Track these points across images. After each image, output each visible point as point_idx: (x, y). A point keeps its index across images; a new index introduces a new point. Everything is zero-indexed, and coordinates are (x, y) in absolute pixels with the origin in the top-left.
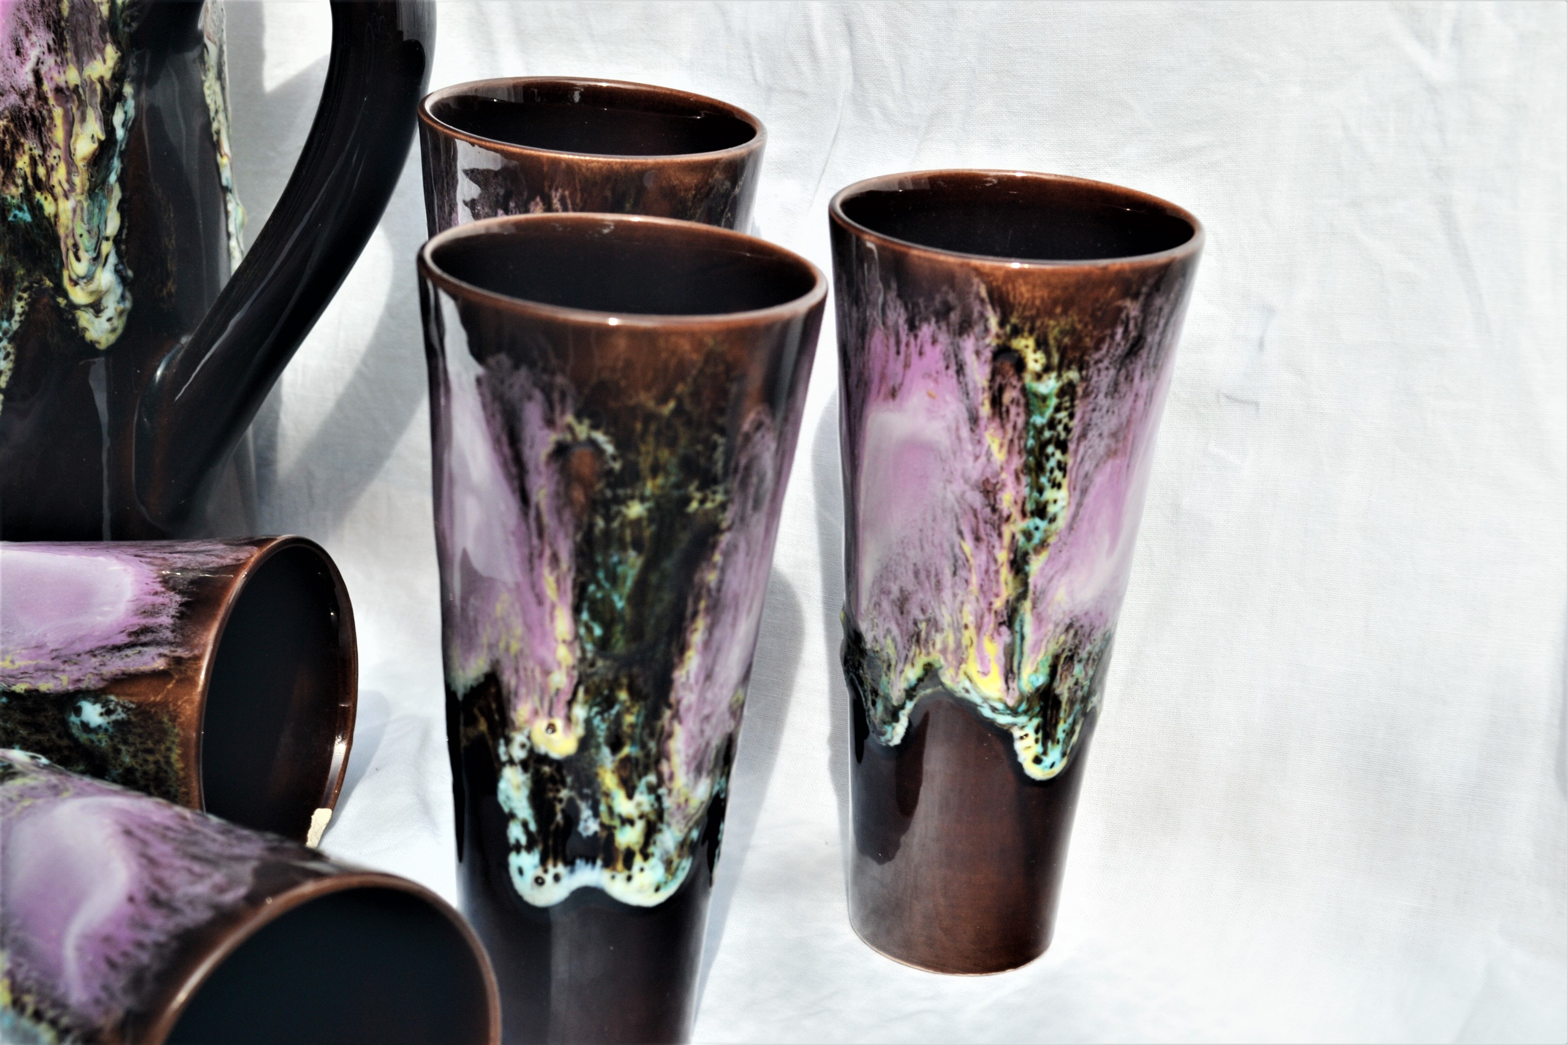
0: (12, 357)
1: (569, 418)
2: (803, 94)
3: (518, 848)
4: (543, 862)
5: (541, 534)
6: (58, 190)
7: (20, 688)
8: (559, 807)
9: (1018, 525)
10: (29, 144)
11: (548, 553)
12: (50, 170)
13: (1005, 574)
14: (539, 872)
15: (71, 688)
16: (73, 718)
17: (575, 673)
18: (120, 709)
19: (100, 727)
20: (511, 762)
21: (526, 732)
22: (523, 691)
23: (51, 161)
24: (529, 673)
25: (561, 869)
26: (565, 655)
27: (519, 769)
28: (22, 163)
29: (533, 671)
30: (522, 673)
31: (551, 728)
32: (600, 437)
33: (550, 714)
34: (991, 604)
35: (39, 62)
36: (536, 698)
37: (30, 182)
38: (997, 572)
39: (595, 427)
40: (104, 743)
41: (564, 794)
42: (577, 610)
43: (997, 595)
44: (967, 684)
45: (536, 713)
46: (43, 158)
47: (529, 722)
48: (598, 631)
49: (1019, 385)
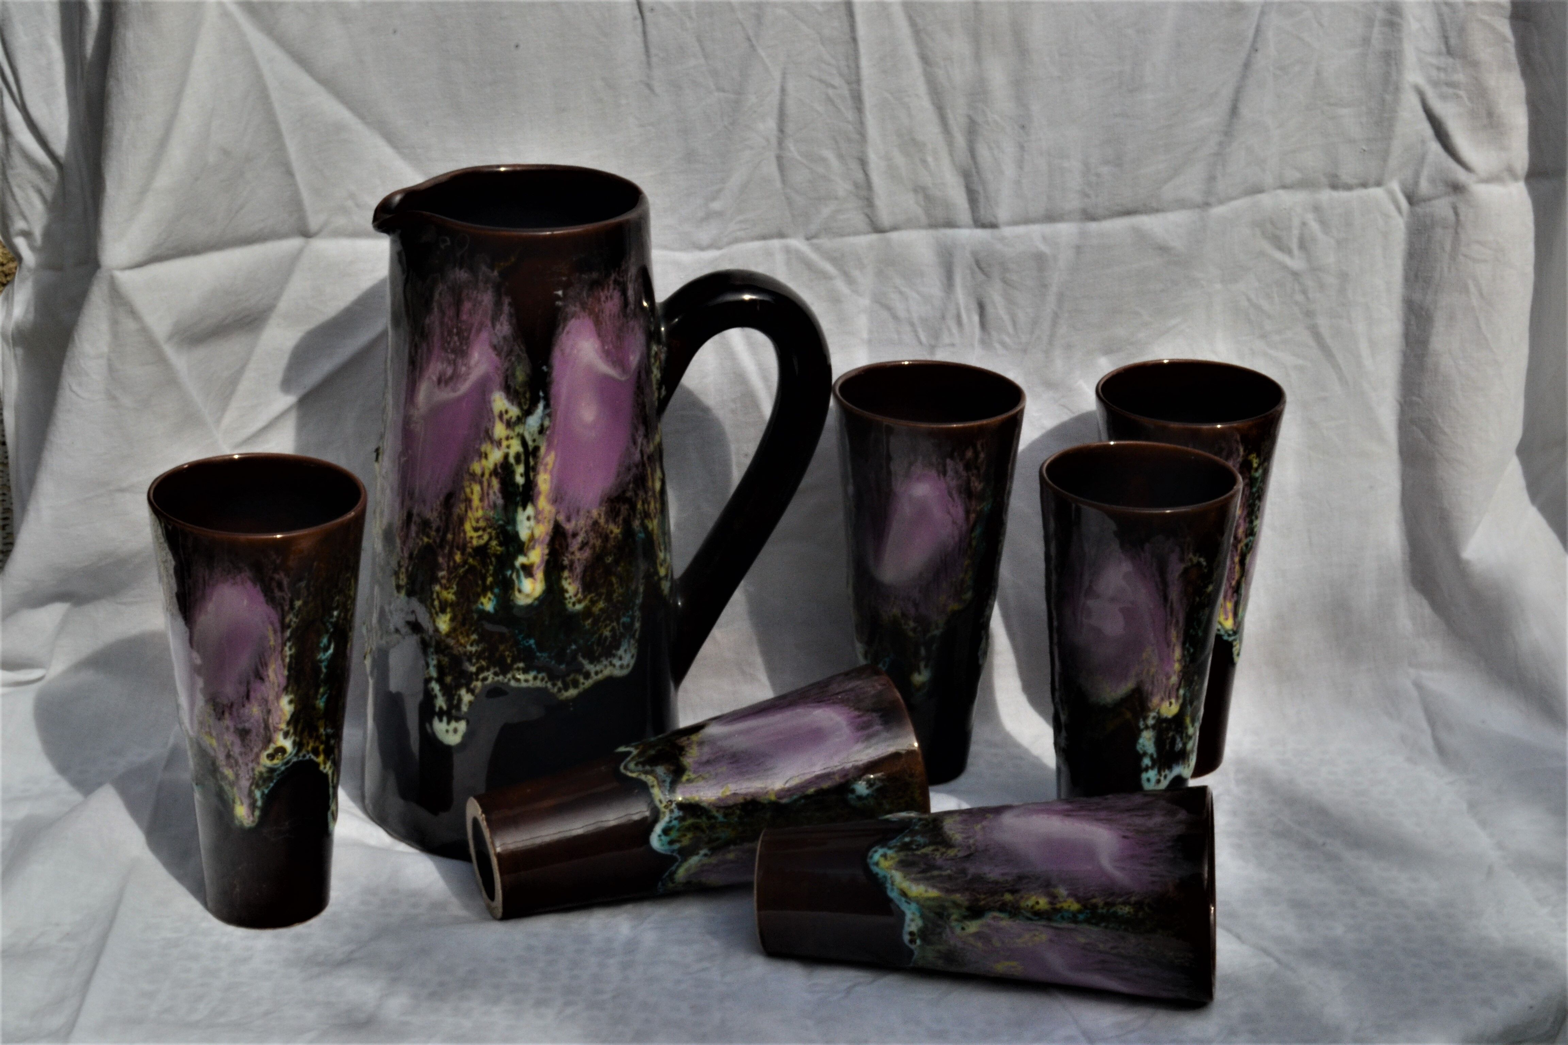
0: (640, 619)
1: (1191, 555)
2: (953, 345)
3: (1147, 769)
4: (1159, 772)
5: (1171, 614)
6: (652, 515)
7: (811, 790)
8: (1168, 741)
9: (1245, 541)
10: (641, 493)
11: (1174, 621)
12: (649, 504)
13: (1237, 568)
14: (1158, 777)
15: (842, 781)
16: (850, 796)
17: (1181, 674)
18: (877, 782)
19: (868, 795)
20: (1147, 728)
21: (1157, 710)
22: (1155, 690)
23: (649, 499)
24: (1160, 681)
25: (1167, 772)
26: (1177, 666)
27: (1151, 730)
28: (639, 506)
29: (1162, 680)
30: (1156, 682)
31: (1171, 704)
32: (1202, 560)
33: (1169, 698)
34: (1231, 584)
35: (642, 445)
36: (1162, 693)
37: (643, 515)
38: (1234, 568)
39: (1200, 556)
40: (872, 802)
41: (1171, 734)
42: (1184, 644)
43: (1234, 579)
44: (1219, 627)
45: (1162, 699)
46: (646, 498)
47: (1159, 705)
48: (1192, 650)
49: (1248, 476)
